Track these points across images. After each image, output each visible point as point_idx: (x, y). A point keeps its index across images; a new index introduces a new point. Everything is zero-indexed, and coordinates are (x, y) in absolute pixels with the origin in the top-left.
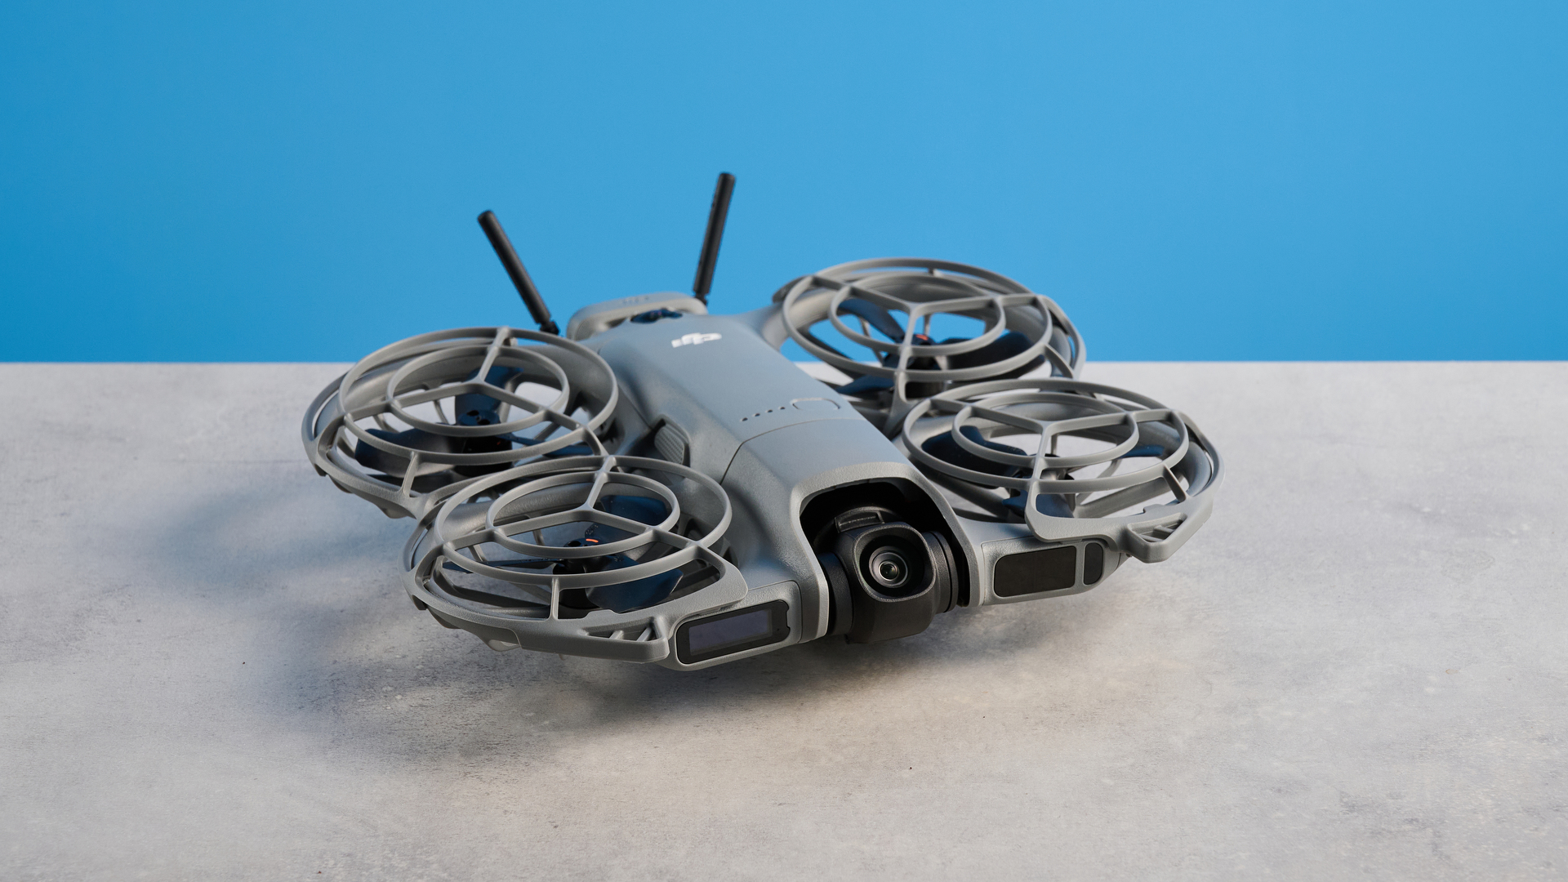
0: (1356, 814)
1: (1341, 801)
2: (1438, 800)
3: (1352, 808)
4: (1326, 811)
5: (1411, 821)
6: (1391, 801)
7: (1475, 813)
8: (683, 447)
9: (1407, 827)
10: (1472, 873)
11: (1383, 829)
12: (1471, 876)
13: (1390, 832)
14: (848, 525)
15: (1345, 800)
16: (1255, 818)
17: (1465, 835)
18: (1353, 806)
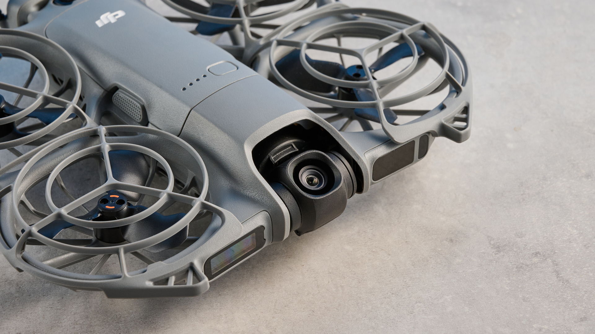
0: (502, 253)
1: (490, 244)
2: (545, 235)
3: (498, 248)
4: (484, 253)
5: (537, 254)
6: (519, 240)
7: (570, 242)
8: (140, 107)
9: (535, 260)
10: (586, 292)
11: (523, 264)
12: (586, 295)
13: (527, 266)
14: (278, 157)
15: (492, 242)
16: (445, 266)
17: (571, 262)
18: (498, 247)
